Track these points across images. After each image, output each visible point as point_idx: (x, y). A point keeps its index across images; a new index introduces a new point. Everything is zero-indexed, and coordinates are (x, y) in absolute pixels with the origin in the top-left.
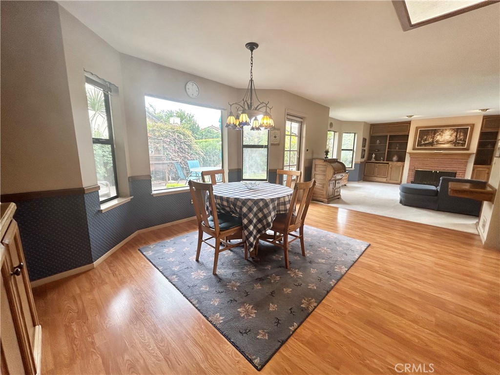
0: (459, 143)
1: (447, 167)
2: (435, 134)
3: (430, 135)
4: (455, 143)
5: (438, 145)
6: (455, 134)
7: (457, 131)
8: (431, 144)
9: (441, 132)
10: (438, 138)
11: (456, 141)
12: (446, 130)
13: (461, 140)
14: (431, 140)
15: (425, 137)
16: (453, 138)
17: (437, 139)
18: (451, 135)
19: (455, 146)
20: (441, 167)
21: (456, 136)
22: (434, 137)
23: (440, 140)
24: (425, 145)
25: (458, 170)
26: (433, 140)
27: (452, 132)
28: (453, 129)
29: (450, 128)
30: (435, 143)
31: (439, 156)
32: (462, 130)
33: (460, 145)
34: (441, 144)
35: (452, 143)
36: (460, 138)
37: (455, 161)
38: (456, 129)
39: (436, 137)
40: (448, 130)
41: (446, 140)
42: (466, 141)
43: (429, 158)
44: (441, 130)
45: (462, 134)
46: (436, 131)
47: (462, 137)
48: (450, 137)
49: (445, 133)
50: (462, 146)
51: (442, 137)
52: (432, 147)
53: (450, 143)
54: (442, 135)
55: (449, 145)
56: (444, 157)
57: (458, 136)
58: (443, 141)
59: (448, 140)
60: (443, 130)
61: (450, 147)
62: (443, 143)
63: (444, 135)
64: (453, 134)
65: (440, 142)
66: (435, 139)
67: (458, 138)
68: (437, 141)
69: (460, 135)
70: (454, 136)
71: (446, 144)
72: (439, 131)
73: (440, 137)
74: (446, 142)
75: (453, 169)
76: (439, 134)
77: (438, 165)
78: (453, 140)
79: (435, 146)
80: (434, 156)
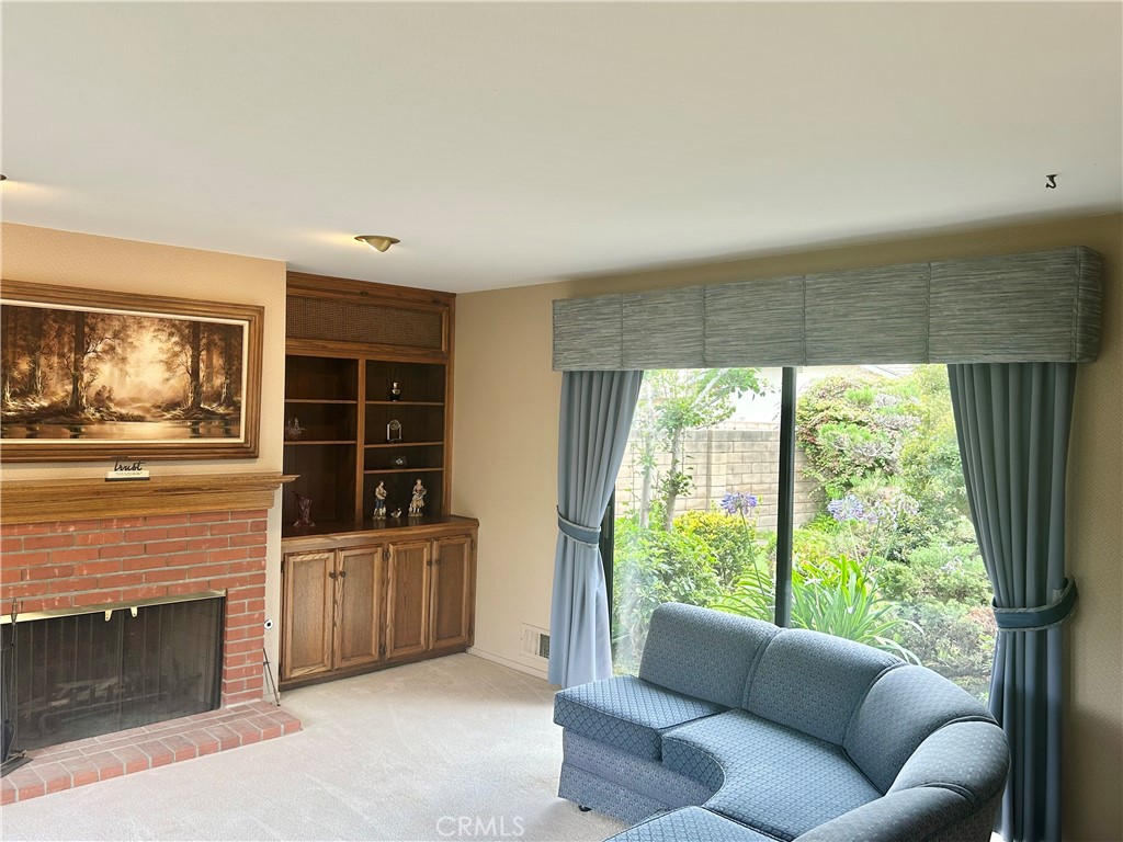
0: (210, 415)
1: (180, 574)
2: (81, 349)
3: (51, 353)
4: (192, 410)
6: (186, 358)
7: (194, 335)
8: (67, 416)
9: (116, 336)
10: (103, 375)
11: (196, 404)
12: (139, 322)
13: (216, 397)
14: (60, 391)
15: (24, 366)
16: (177, 383)
17: (98, 384)
18: (169, 366)
19: (196, 433)
20: (150, 578)
21: (195, 373)
22: (78, 366)
23: (119, 394)
24: (31, 421)
26: (75, 389)
27: (170, 345)
28: (174, 326)
29: (161, 320)
30: (92, 410)
31: (131, 507)
32: (216, 337)
33: (217, 427)
34: (122, 418)
35: (178, 412)
36: (212, 387)
37: (212, 528)
38: (187, 327)
39: (94, 372)
40: (152, 329)
41: (145, 395)
42: (240, 402)
43: (74, 523)
44: (116, 325)
45: (218, 361)
46: (87, 329)
47: (219, 381)
48: (167, 375)
49: (136, 343)
50: (228, 434)
51: (124, 374)
52: (75, 437)
53: (169, 416)
54: (124, 360)
55: (168, 424)
56: (159, 511)
57: (201, 374)
58: (134, 400)
59: (158, 393)
60: (124, 327)
61: (174, 437)
62: (137, 413)
63: (132, 357)
64: (176, 355)
65: (120, 404)
66: (88, 385)
67: (201, 386)
68: (101, 400)
69: (209, 366)
70: (182, 369)
71: (148, 417)
72: (100, 325)
73: (117, 373)
74: (148, 405)
75: (208, 578)
76: (104, 352)
77: (127, 566)
78: (181, 394)
79: (90, 435)
80: (100, 503)
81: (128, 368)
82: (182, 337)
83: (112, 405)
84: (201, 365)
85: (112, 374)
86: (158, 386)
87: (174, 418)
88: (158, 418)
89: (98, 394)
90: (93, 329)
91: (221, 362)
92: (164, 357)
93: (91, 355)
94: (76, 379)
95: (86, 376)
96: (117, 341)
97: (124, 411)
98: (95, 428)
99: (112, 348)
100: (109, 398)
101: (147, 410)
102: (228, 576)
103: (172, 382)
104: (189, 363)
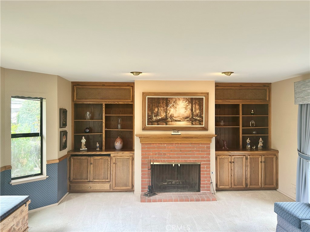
0: (196, 120)
1: (189, 158)
2: (167, 106)
3: (161, 107)
4: (192, 119)
5: (173, 123)
6: (190, 107)
7: (192, 101)
8: (164, 120)
9: (174, 102)
10: (172, 111)
11: (192, 117)
12: (179, 99)
13: (197, 115)
14: (163, 115)
15: (156, 110)
17: (171, 113)
18: (186, 108)
19: (192, 124)
20: (182, 158)
21: (192, 110)
22: (166, 109)
23: (175, 115)
24: (158, 122)
25: (202, 161)
26: (166, 114)
27: (186, 104)
28: (187, 99)
29: (184, 98)
30: (170, 119)
31: (177, 141)
32: (197, 101)
33: (198, 123)
34: (176, 121)
35: (188, 119)
36: (196, 113)
37: (196, 147)
38: (190, 99)
39: (170, 111)
40: (182, 100)
41: (180, 116)
42: (203, 117)
43: (166, 144)
44: (174, 100)
45: (197, 107)
46: (168, 101)
47: (198, 111)
48: (185, 111)
49: (179, 104)
50: (200, 124)
51: (176, 111)
52: (166, 125)
53: (186, 120)
54: (176, 107)
55: (186, 122)
56: (183, 142)
57: (193, 110)
58: (178, 117)
59: (183, 115)
60: (176, 100)
61: (187, 125)
62: (179, 119)
63: (178, 107)
64: (187, 106)
65: (175, 118)
66: (169, 113)
67: (194, 113)
68: (171, 117)
69: (195, 108)
70: (189, 109)
71: (182, 120)
72: (171, 100)
73: (174, 111)
74: (181, 118)
75: (196, 159)
76: (172, 106)
77: (177, 154)
78: (189, 115)
79: (169, 125)
80: (171, 140)
81: (177, 109)
82: (189, 101)
83: (173, 118)
84: (193, 108)
85: (173, 111)
86: (184, 114)
87: (187, 121)
88: (184, 121)
89: (171, 115)
90: (169, 101)
91: (198, 107)
92: (185, 106)
93: (169, 107)
94: (166, 112)
95: (168, 112)
96: (174, 103)
97: (176, 119)
98: (170, 123)
99: (174, 105)
100: (173, 116)
101: (181, 119)
102: (201, 159)
103: (187, 112)
104: (191, 108)
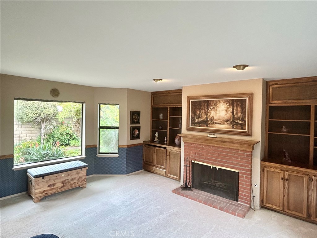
0: (237, 123)
2: (208, 108)
3: (202, 110)
4: (232, 122)
6: (231, 109)
7: (233, 103)
8: (205, 122)
9: (215, 105)
10: (212, 114)
11: (233, 120)
12: (220, 101)
13: (239, 119)
14: (204, 117)
15: (198, 112)
16: (229, 115)
17: (211, 116)
18: (226, 111)
20: (219, 161)
21: (233, 113)
22: (207, 112)
23: (215, 118)
24: (200, 123)
25: (241, 169)
26: (207, 117)
27: (227, 106)
28: (228, 101)
29: (224, 100)
30: (210, 121)
31: (214, 144)
32: (238, 103)
34: (216, 123)
35: (229, 122)
36: (238, 116)
37: (234, 153)
38: (231, 101)
39: (210, 113)
40: (222, 102)
41: (221, 118)
42: (246, 120)
43: (204, 145)
44: (215, 102)
45: (239, 109)
47: (239, 114)
48: (226, 113)
49: (219, 106)
53: (226, 123)
54: (216, 110)
56: (220, 146)
57: (235, 113)
58: (219, 119)
62: (219, 122)
63: (218, 109)
64: (228, 108)
65: (216, 120)
66: (209, 116)
67: (235, 116)
68: (212, 119)
69: (237, 110)
70: (230, 112)
71: (222, 123)
74: (222, 120)
75: (234, 166)
76: (212, 108)
77: (214, 157)
78: (230, 118)
81: (217, 112)
82: (230, 104)
83: (214, 120)
84: (235, 110)
85: (214, 113)
86: (224, 116)
88: (224, 124)
89: (211, 118)
90: (210, 104)
91: (240, 109)
92: (225, 109)
93: (210, 109)
94: (207, 115)
98: (211, 125)
99: (214, 108)
102: (239, 167)
103: (227, 115)
